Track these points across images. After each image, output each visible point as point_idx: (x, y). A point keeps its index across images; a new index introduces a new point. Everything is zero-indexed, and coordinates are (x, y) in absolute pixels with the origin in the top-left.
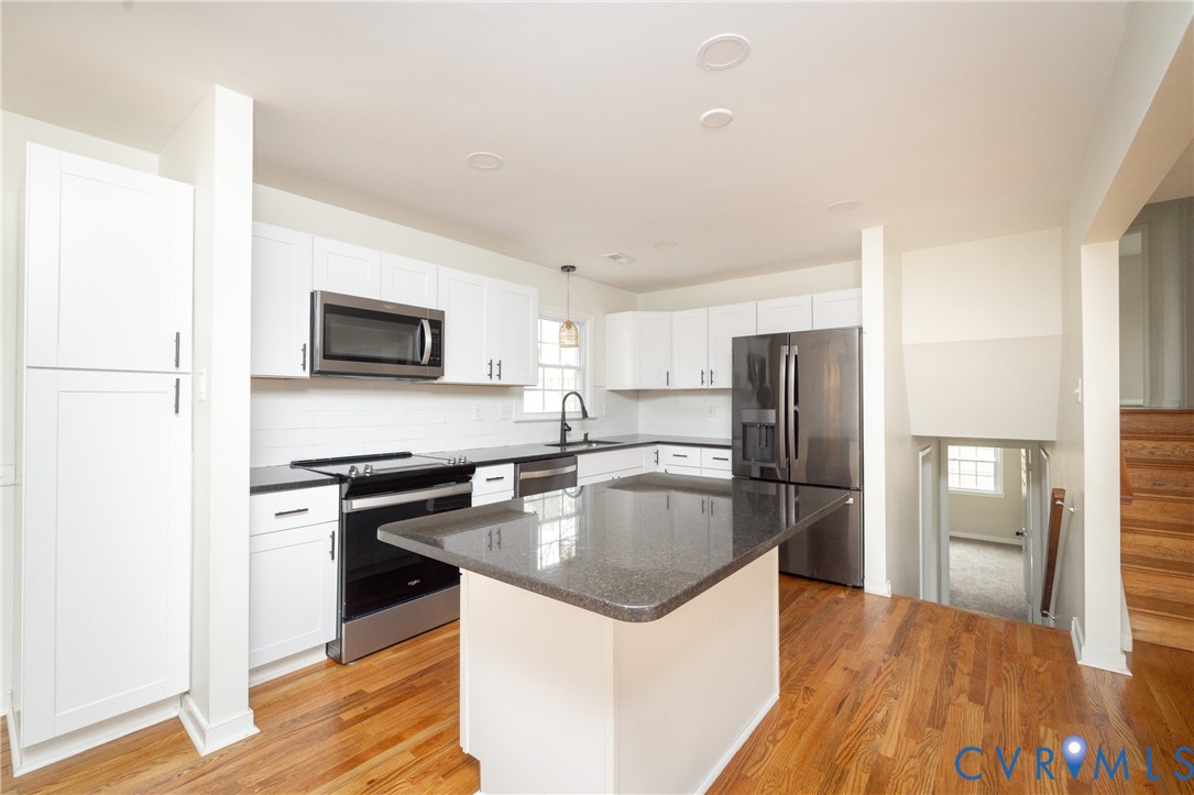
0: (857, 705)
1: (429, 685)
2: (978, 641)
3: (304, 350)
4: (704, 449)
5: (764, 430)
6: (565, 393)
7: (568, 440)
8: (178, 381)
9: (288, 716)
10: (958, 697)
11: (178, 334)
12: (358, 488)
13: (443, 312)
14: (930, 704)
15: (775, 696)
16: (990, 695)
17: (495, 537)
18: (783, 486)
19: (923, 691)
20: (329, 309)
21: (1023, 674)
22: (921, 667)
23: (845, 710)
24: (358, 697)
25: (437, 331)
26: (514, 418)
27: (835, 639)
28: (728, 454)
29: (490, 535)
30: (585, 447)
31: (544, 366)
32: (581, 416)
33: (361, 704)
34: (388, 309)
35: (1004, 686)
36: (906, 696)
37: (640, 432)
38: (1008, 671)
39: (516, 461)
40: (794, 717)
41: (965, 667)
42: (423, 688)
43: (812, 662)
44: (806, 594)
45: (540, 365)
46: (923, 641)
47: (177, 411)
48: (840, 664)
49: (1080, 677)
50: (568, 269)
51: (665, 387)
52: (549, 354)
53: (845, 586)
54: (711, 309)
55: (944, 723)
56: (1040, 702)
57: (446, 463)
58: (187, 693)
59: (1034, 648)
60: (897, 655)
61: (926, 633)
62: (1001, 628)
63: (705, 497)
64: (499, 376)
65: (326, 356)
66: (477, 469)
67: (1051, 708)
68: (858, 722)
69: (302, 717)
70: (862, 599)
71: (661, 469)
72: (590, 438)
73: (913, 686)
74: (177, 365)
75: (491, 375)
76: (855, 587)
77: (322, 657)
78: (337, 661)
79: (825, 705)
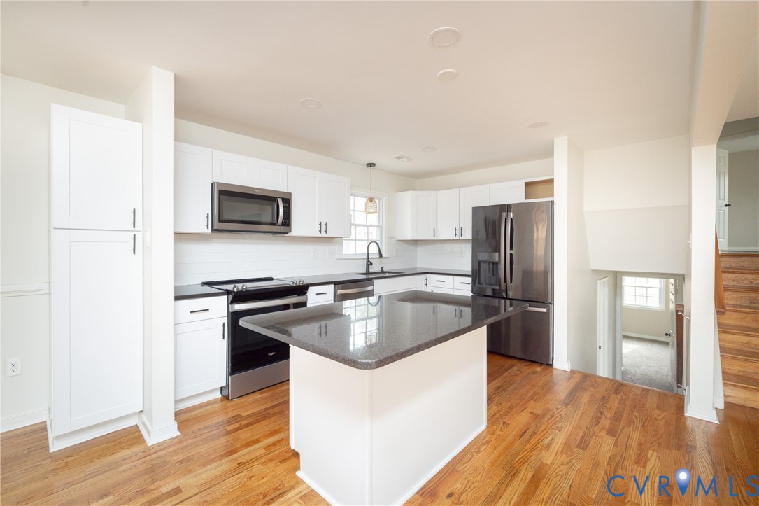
0: (534, 433)
1: (278, 413)
2: (621, 399)
3: (208, 217)
4: (456, 277)
5: (491, 265)
6: (370, 242)
7: (371, 270)
8: (135, 235)
9: (197, 427)
10: (600, 431)
11: (134, 209)
12: (238, 297)
13: (291, 194)
14: (581, 435)
15: (484, 426)
16: (621, 431)
17: (323, 330)
18: (503, 301)
19: (578, 427)
20: (222, 193)
21: (646, 420)
22: (580, 414)
23: (526, 436)
24: (237, 418)
25: (287, 205)
26: (337, 256)
27: (528, 395)
28: (469, 280)
29: (320, 327)
30: (381, 275)
31: (356, 225)
32: (378, 256)
33: (238, 422)
34: (257, 192)
35: (632, 426)
36: (566, 429)
37: (418, 266)
38: (637, 418)
39: (335, 283)
40: (493, 439)
41: (609, 415)
42: (274, 414)
43: (511, 408)
44: (515, 368)
45: (352, 225)
46: (585, 398)
47: (134, 253)
48: (529, 410)
49: (684, 423)
50: (371, 165)
51: (433, 238)
52: (359, 218)
53: (542, 363)
54: (461, 189)
55: (588, 446)
56: (653, 437)
57: (291, 283)
58: (142, 411)
59: (658, 405)
60: (566, 406)
61: (588, 394)
62: (638, 392)
63: (457, 307)
64: (326, 231)
65: (220, 221)
66: (310, 288)
67: (660, 440)
68: (533, 443)
69: (204, 428)
70: (552, 372)
71: (429, 290)
72: (385, 270)
73: (572, 424)
74: (134, 227)
75: (320, 231)
76: (548, 365)
77: (218, 395)
78: (226, 398)
79: (514, 433)
